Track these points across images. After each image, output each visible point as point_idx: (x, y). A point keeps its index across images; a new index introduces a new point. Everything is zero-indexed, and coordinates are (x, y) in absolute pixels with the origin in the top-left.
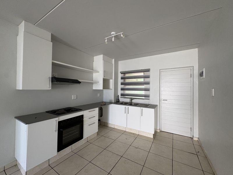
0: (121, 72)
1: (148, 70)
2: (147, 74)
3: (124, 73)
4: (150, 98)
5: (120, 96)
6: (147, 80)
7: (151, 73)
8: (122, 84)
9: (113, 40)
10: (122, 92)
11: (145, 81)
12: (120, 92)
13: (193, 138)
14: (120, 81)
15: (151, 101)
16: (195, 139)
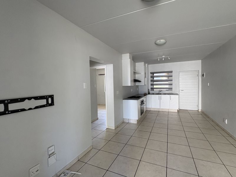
0: (150, 73)
1: (171, 72)
2: (170, 74)
3: (153, 73)
4: (173, 89)
5: (150, 90)
6: (170, 78)
7: (173, 74)
8: (151, 81)
9: (163, 60)
10: (152, 86)
11: (169, 79)
12: (150, 87)
13: (198, 111)
14: (150, 79)
15: (173, 92)
16: (200, 111)
